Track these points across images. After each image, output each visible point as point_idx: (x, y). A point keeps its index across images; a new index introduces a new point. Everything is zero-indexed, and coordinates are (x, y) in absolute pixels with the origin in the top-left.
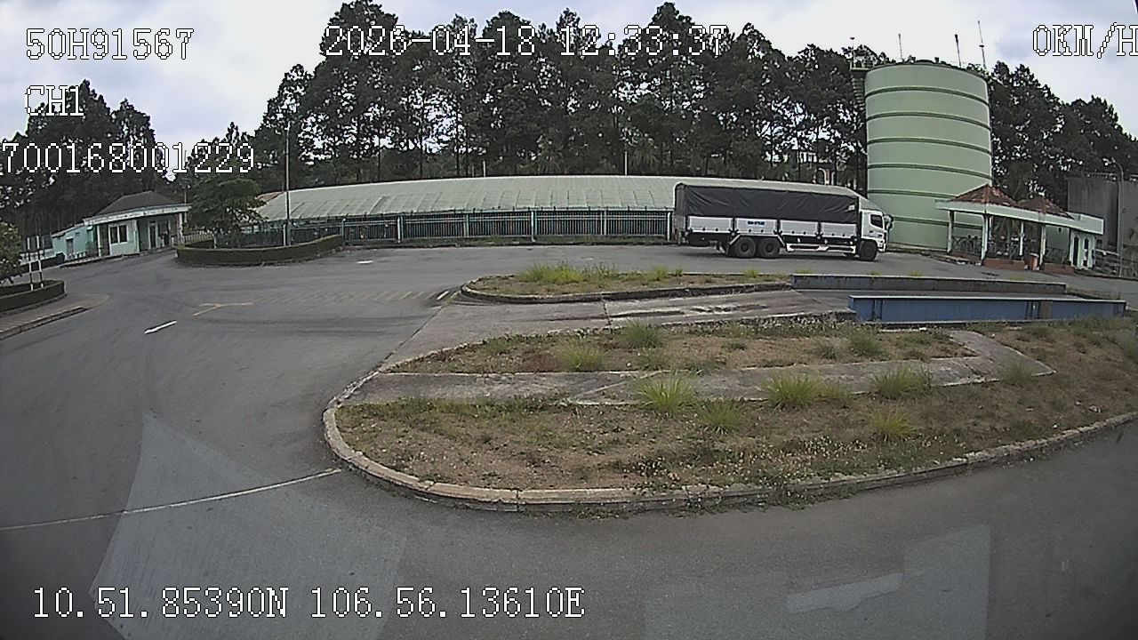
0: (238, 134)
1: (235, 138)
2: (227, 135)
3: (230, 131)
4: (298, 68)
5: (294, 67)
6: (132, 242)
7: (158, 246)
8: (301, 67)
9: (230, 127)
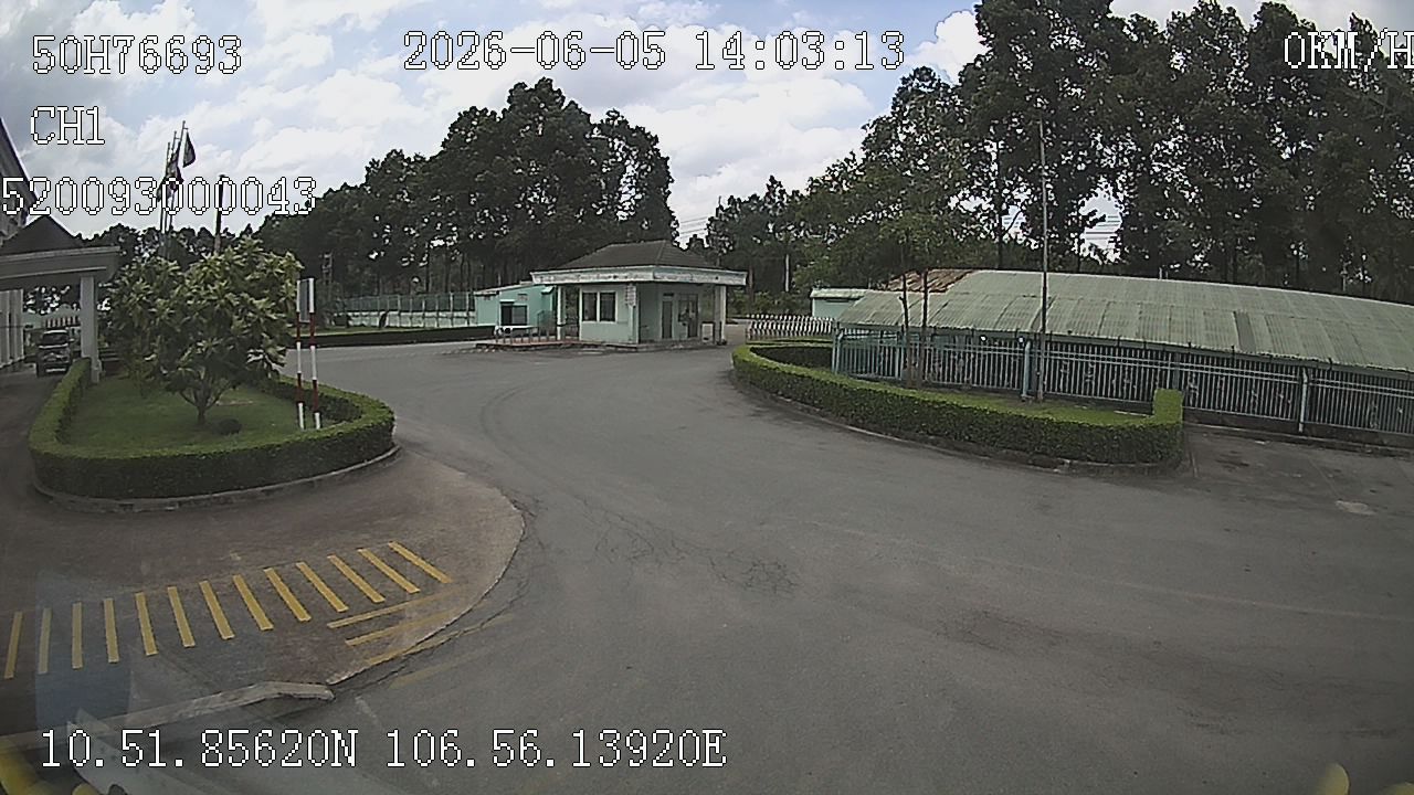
1: (780, 198)
2: (767, 194)
3: (771, 189)
6: (627, 323)
7: (674, 337)
9: (770, 184)
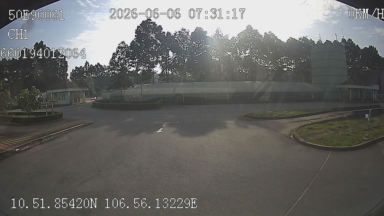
0: (89, 65)
1: (88, 66)
2: (85, 66)
3: (86, 64)
4: (123, 42)
5: (122, 42)
6: (68, 100)
8: (124, 42)
9: (86, 63)
